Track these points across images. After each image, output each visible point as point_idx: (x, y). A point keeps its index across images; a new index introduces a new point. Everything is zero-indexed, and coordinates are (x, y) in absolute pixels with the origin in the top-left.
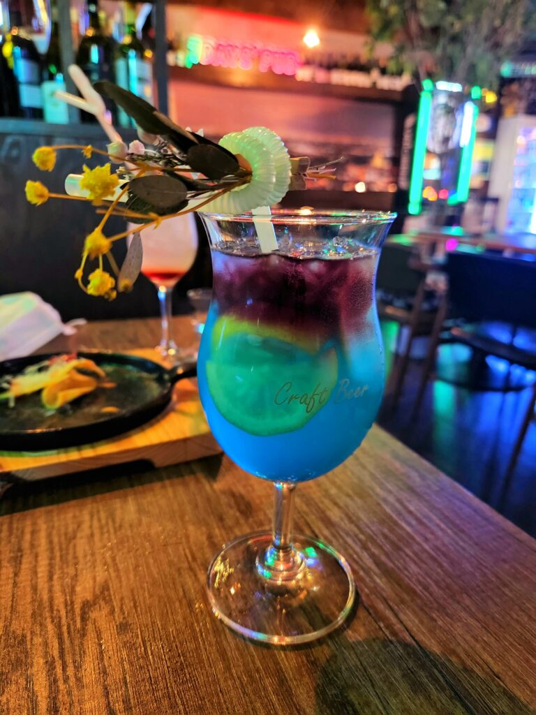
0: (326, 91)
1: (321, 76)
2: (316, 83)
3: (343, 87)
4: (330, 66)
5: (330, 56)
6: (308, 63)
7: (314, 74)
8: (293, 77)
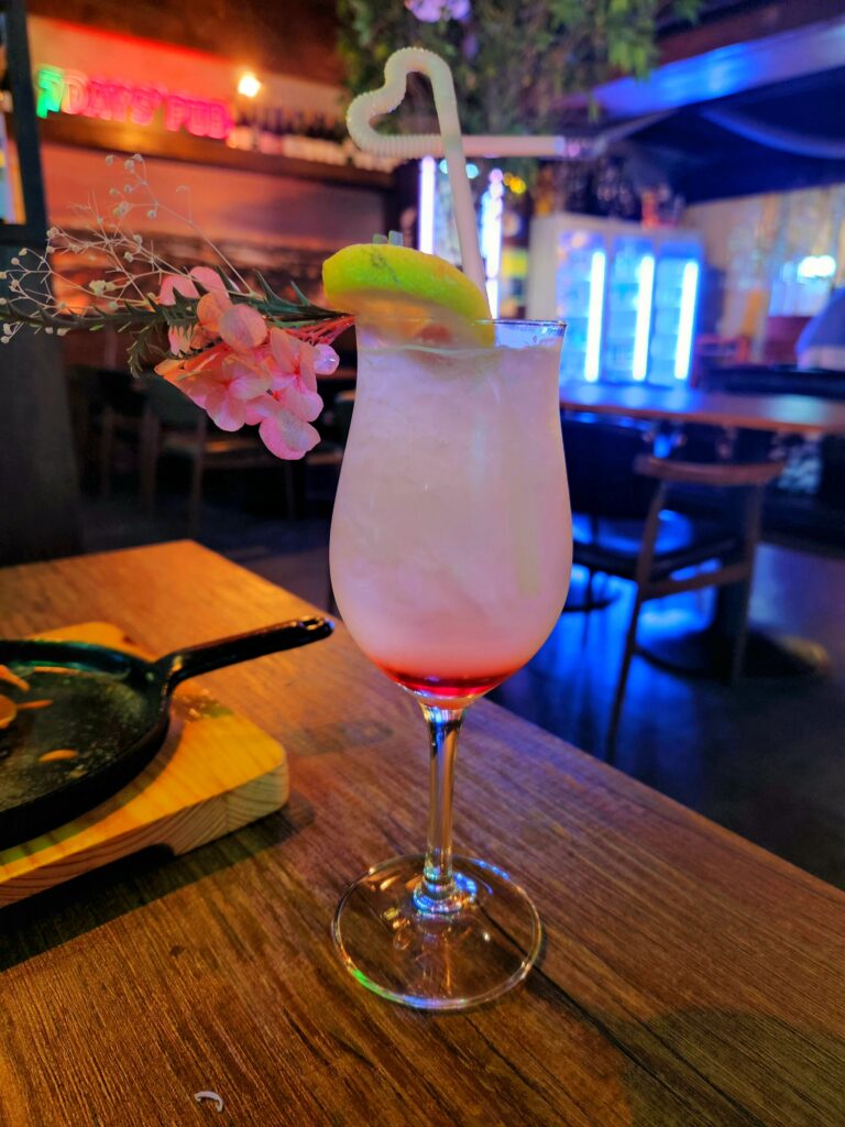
0: (278, 167)
1: (267, 144)
2: (259, 153)
3: (303, 162)
4: (281, 130)
5: (279, 112)
6: (244, 122)
7: (255, 140)
8: (223, 141)
